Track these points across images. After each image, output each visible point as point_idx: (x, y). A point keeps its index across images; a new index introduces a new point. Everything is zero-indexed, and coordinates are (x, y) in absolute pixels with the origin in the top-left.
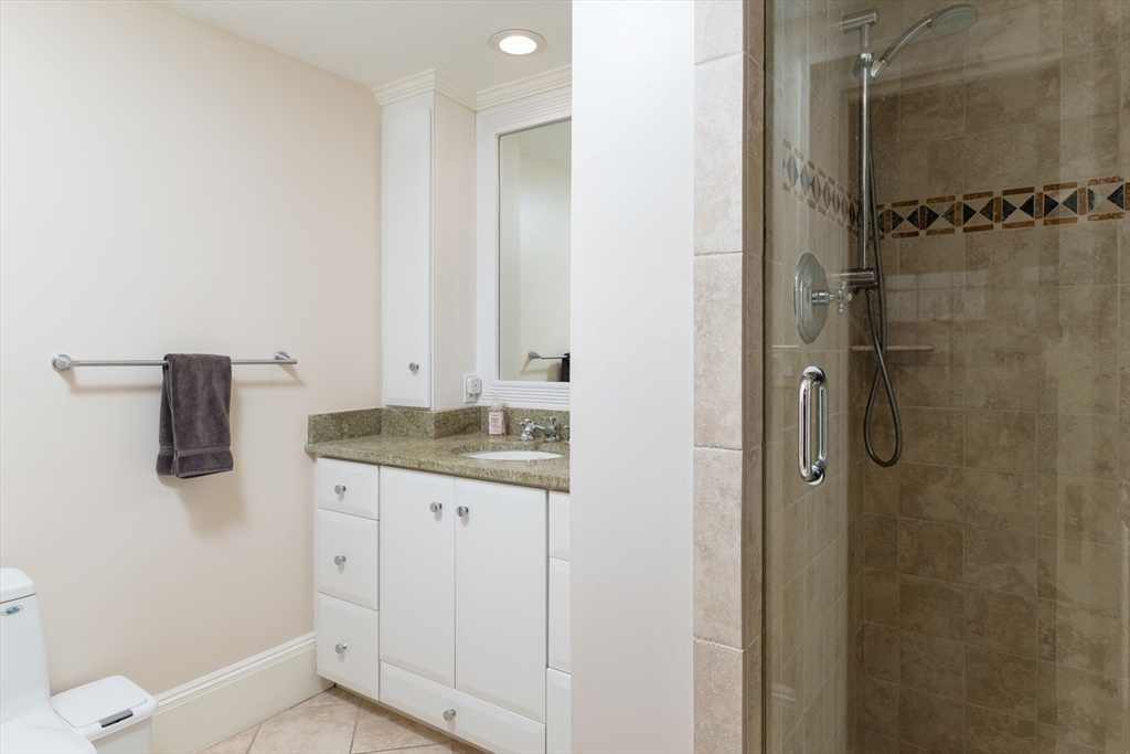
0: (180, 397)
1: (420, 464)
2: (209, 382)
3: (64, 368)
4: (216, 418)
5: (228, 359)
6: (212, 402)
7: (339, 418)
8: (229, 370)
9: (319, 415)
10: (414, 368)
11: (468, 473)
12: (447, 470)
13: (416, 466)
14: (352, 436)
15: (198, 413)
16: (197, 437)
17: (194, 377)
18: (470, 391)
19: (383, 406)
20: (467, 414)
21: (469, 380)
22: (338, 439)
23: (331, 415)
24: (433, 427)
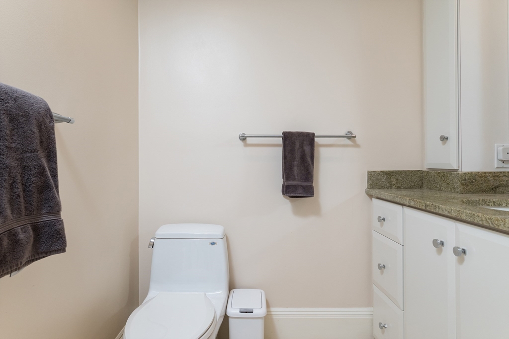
0: (287, 154)
1: (426, 206)
2: (302, 146)
3: (243, 138)
4: (304, 166)
5: (313, 134)
6: (303, 158)
7: (389, 174)
8: (313, 140)
9: (374, 171)
10: (444, 139)
11: (464, 218)
12: (446, 213)
13: (424, 208)
14: (399, 187)
15: (295, 163)
16: (294, 175)
17: (294, 143)
18: (501, 157)
19: (425, 169)
20: (497, 176)
21: (501, 148)
22: (388, 188)
23: (383, 172)
24: (459, 184)
